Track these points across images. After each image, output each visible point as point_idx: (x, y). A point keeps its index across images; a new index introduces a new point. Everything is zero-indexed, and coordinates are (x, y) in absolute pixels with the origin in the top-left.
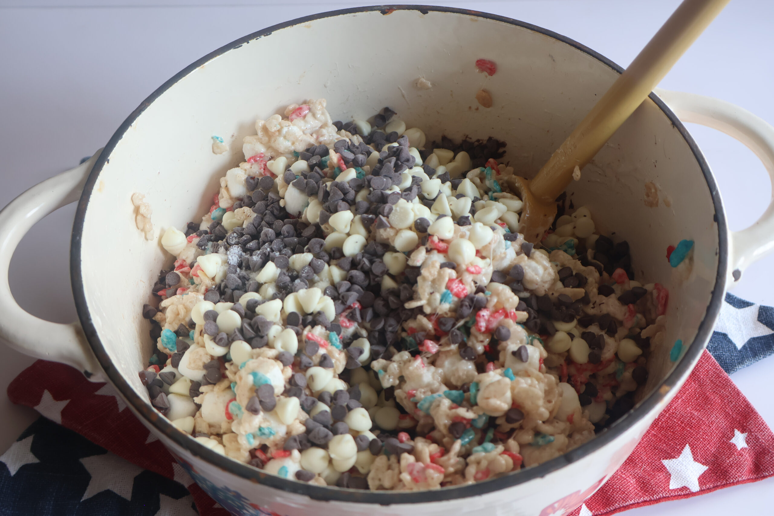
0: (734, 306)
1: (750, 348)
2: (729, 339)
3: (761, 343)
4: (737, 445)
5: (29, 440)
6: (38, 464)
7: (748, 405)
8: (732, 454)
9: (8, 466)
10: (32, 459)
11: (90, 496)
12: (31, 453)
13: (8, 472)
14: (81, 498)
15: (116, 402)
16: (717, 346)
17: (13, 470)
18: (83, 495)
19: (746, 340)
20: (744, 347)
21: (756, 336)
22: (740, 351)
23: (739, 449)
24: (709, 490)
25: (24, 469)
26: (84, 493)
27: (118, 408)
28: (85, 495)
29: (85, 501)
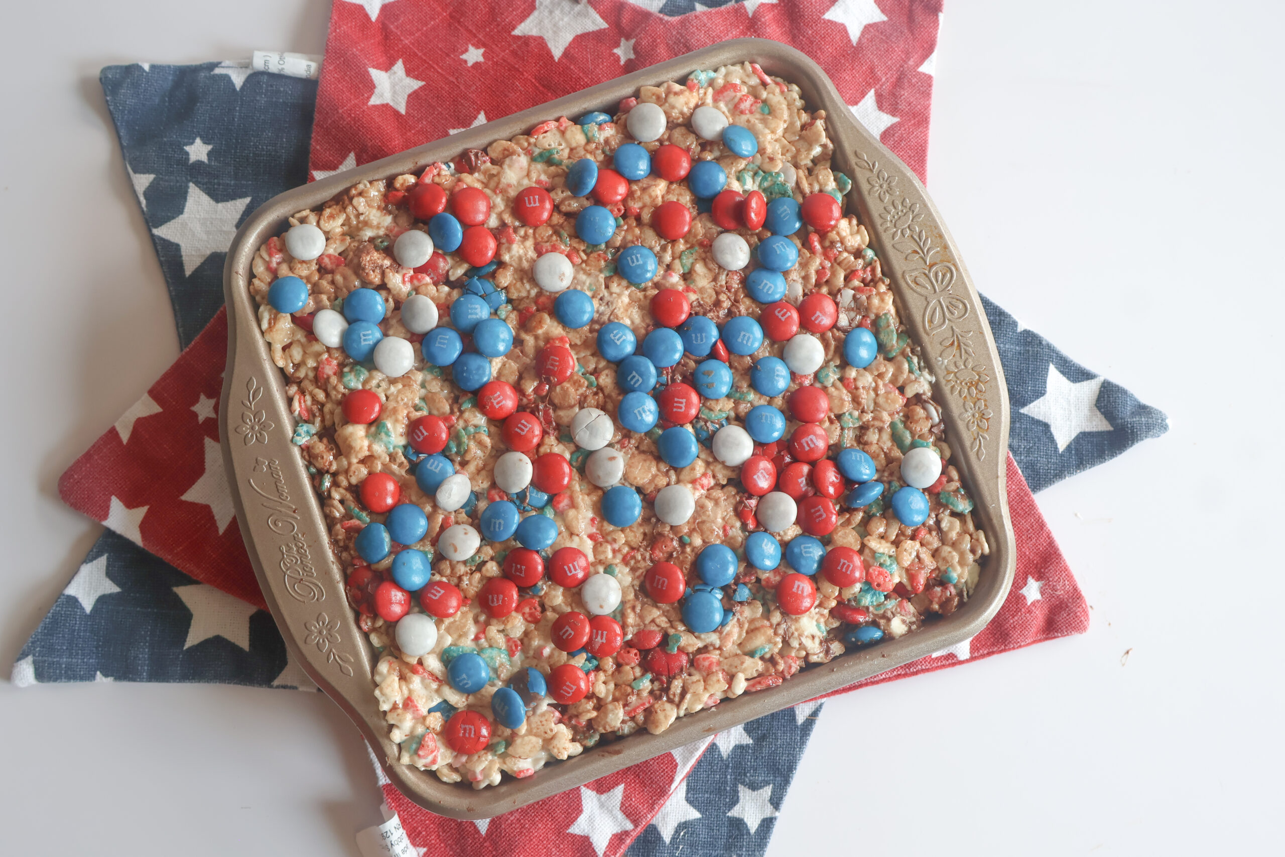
0: (1068, 378)
1: (1077, 450)
2: (1051, 434)
3: (1092, 442)
4: (1027, 597)
5: (103, 561)
6: (118, 593)
7: (1051, 544)
8: (1018, 610)
9: (80, 600)
10: (112, 588)
11: (196, 642)
12: (108, 579)
13: (83, 609)
14: (183, 646)
15: (213, 517)
16: (1032, 448)
17: (88, 605)
18: (185, 641)
19: (1074, 435)
20: (1069, 447)
21: (1087, 430)
22: (1062, 455)
23: (1029, 604)
24: (983, 656)
25: (102, 601)
26: (186, 636)
27: (217, 527)
28: (188, 639)
29: (190, 648)
